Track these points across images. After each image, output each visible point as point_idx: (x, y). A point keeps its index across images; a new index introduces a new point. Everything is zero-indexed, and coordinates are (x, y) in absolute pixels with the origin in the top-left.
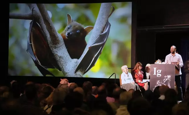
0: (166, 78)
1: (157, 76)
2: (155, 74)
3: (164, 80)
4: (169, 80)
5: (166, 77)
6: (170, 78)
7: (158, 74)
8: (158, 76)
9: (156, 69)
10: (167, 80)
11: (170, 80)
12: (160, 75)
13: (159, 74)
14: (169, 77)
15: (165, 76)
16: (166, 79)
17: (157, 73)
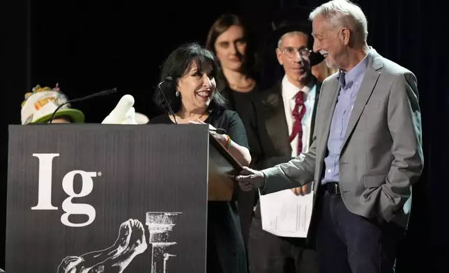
0: (137, 234)
1: (64, 220)
2: (44, 202)
3: (120, 250)
4: (160, 252)
5: (135, 228)
6: (163, 237)
7: (69, 207)
8: (73, 218)
9: (55, 160)
10: (141, 248)
11: (168, 249)
12: (90, 211)
13: (75, 201)
14: (158, 225)
15: (129, 223)
16: (133, 243)
17: (58, 196)
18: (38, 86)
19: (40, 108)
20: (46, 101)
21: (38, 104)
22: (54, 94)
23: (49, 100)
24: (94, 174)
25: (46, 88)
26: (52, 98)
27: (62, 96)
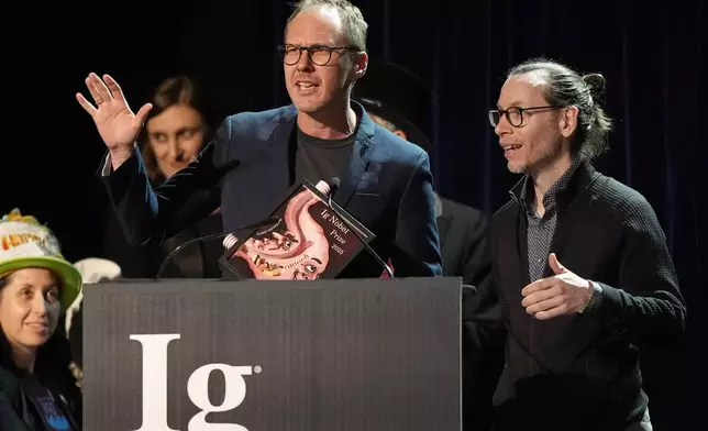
18: (16, 210)
19: (11, 247)
20: (24, 239)
21: (8, 241)
22: (42, 232)
23: (30, 240)
24: (247, 370)
25: (30, 217)
26: (35, 238)
27: (54, 240)
